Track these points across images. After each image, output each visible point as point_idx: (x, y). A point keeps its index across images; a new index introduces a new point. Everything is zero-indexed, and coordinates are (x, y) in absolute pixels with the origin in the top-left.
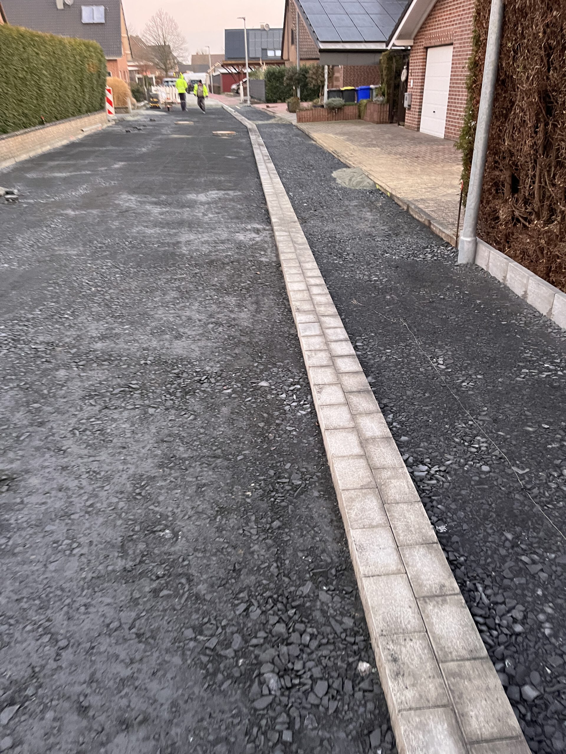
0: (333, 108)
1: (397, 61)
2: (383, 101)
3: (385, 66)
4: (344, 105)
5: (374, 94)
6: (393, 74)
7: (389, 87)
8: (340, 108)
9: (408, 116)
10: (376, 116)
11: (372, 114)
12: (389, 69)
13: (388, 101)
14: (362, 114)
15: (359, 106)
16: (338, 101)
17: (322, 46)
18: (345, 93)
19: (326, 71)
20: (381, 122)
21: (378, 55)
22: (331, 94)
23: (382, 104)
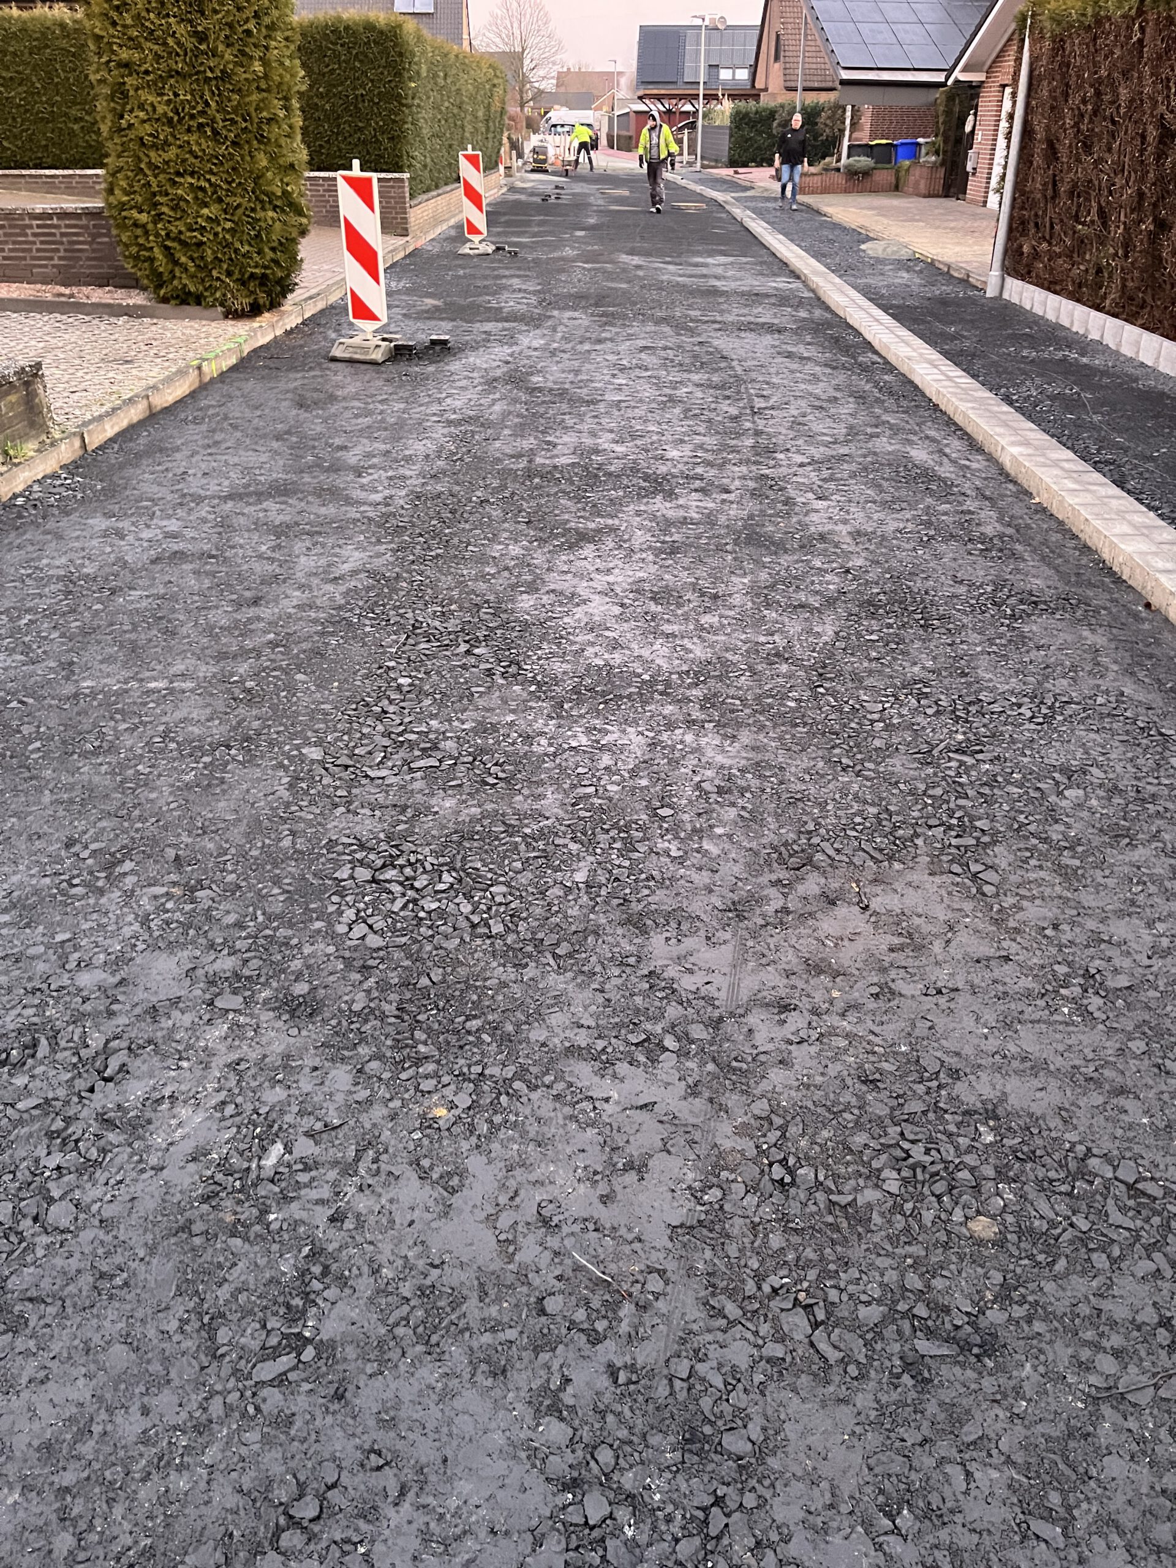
0: (856, 173)
1: (961, 102)
2: (935, 163)
3: (942, 108)
4: (873, 169)
5: (923, 151)
6: (954, 121)
7: (946, 141)
8: (866, 173)
9: (972, 184)
10: (922, 187)
11: (917, 183)
12: (948, 113)
13: (943, 164)
14: (901, 183)
15: (898, 171)
16: (864, 161)
17: (846, 75)
18: (875, 150)
19: (848, 114)
20: (929, 196)
21: (932, 90)
22: (853, 152)
23: (934, 167)
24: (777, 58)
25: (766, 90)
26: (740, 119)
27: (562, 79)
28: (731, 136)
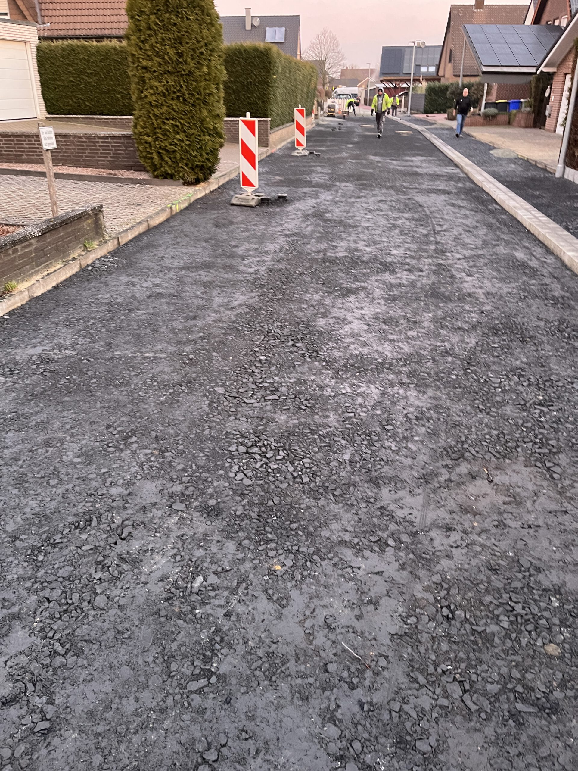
0: (488, 116)
1: (543, 82)
2: (529, 111)
3: (533, 85)
4: (497, 114)
5: (523, 105)
6: (540, 91)
7: (535, 100)
8: (494, 116)
9: (548, 122)
10: (522, 123)
11: (520, 121)
12: (537, 87)
13: (534, 112)
14: (512, 121)
15: (510, 115)
16: (493, 110)
17: (485, 69)
18: (499, 105)
19: (486, 88)
20: (526, 127)
21: (529, 76)
22: (487, 106)
23: (529, 113)
24: (450, 61)
25: (444, 76)
26: (430, 91)
27: (343, 73)
28: (426, 98)
